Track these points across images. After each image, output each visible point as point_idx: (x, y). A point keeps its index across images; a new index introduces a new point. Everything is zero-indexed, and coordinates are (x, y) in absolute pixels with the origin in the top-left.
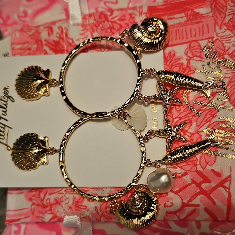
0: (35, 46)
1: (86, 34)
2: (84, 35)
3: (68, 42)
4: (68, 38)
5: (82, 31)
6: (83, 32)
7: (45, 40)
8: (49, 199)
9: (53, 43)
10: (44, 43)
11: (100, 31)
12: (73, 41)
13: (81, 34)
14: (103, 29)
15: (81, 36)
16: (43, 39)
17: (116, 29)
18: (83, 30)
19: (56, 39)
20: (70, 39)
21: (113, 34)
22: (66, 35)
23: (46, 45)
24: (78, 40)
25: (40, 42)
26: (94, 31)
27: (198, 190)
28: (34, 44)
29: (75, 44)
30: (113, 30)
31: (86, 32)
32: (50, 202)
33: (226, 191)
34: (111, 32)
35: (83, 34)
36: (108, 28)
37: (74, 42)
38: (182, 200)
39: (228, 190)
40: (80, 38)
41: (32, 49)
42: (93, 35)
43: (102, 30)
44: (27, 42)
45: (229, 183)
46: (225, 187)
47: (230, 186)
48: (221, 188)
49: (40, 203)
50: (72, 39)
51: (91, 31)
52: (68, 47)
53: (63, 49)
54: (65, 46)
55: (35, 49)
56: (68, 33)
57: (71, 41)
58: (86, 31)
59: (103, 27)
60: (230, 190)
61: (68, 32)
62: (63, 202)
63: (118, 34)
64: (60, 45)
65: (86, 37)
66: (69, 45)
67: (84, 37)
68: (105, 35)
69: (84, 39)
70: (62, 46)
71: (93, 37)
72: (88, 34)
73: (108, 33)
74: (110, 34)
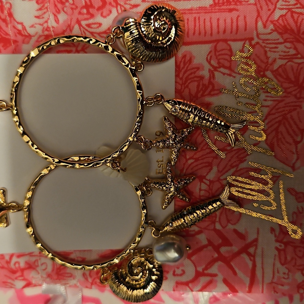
1: (46, 16)
2: (43, 18)
3: (14, 27)
4: (14, 20)
5: (38, 10)
6: (40, 13)
8: (19, 263)
11: (70, 11)
12: (24, 28)
13: (37, 17)
14: (74, 7)
15: (37, 21)
17: (96, 7)
18: (40, 9)
20: (18, 23)
21: (92, 16)
22: (11, 15)
24: (32, 26)
26: (59, 12)
27: (216, 255)
29: (29, 32)
30: (91, 10)
31: (45, 13)
32: (19, 267)
33: (251, 260)
34: (88, 13)
35: (40, 16)
36: (83, 7)
37: (26, 30)
38: (195, 267)
39: (252, 258)
40: (36, 24)
42: (58, 19)
43: (72, 9)
45: (254, 249)
46: (249, 254)
47: (255, 253)
48: (244, 256)
49: (6, 266)
50: (22, 24)
51: (54, 11)
52: (16, 36)
53: (7, 37)
54: (10, 33)
56: (12, 10)
57: (20, 27)
58: (45, 10)
59: (73, 4)
60: (255, 258)
61: (12, 9)
62: (38, 266)
63: (99, 15)
64: (1, 30)
65: (46, 22)
66: (18, 33)
67: (41, 21)
68: (78, 18)
69: (42, 25)
70: (5, 33)
71: (57, 21)
72: (49, 16)
73: (83, 14)
74: (86, 16)
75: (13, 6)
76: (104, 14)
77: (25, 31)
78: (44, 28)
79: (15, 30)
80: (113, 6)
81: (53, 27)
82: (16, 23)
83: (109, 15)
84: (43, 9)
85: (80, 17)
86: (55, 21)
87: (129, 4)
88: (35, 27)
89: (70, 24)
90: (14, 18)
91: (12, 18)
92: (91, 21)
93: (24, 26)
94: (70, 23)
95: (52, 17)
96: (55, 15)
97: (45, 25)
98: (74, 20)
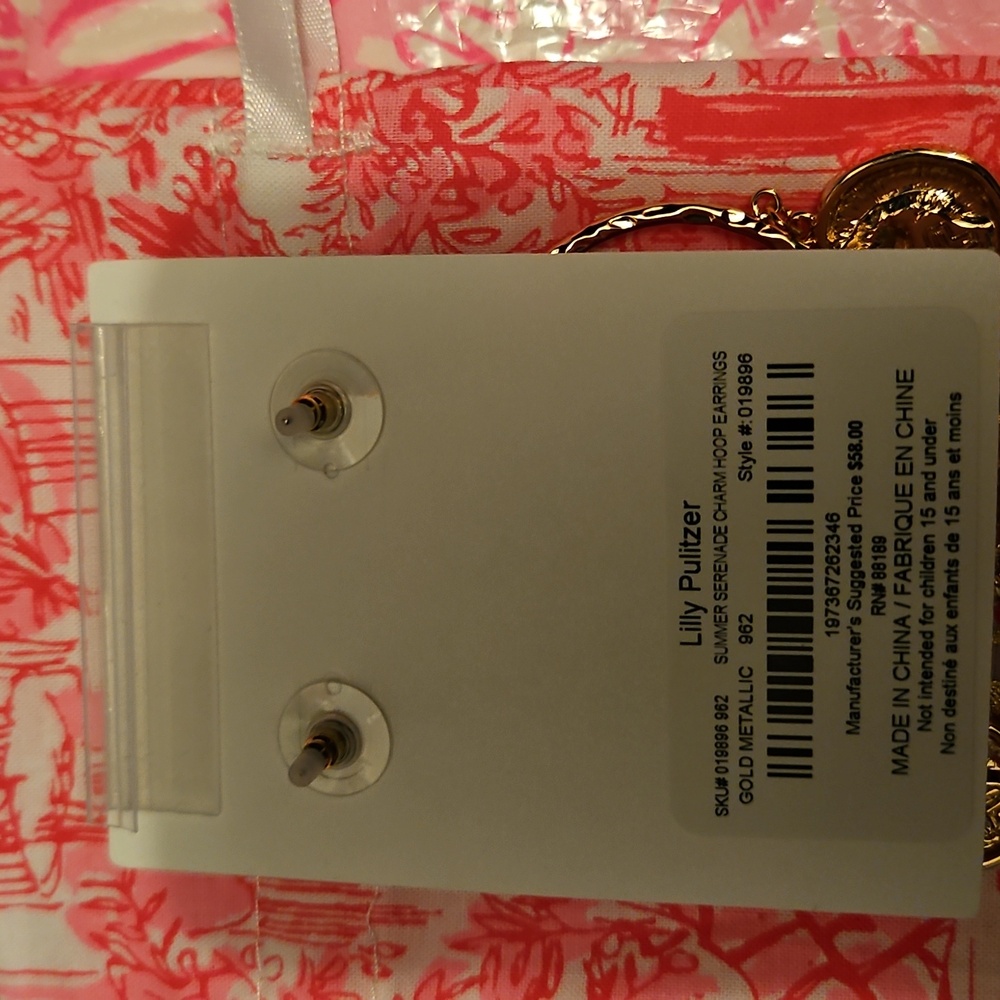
0: (61, 218)
1: (336, 205)
2: (327, 210)
3: (238, 231)
4: (243, 212)
5: (313, 188)
6: (319, 195)
7: (113, 202)
8: (193, 955)
9: (156, 220)
10: (108, 212)
11: (407, 193)
12: (268, 236)
13: (310, 208)
14: (419, 180)
15: (311, 218)
16: (101, 194)
17: (488, 182)
18: (321, 185)
19: (180, 207)
20: (252, 221)
21: (473, 209)
22: (230, 196)
23: (115, 222)
24: (292, 233)
25: (83, 205)
26: (375, 197)
27: (822, 959)
28: (55, 208)
29: (281, 248)
30: (471, 192)
31: (332, 196)
32: (194, 966)
33: (934, 977)
34: (462, 199)
35: (319, 204)
36: (447, 184)
37: (272, 240)
38: (753, 994)
39: (939, 972)
40: (304, 226)
41: (46, 231)
42: (369, 213)
43: (415, 186)
44: (15, 194)
45: (945, 943)
46: (928, 959)
47: (947, 955)
48: (912, 962)
49: (149, 962)
50: (262, 223)
51: (361, 192)
55: (61, 234)
56: (236, 183)
57: (255, 232)
58: (336, 188)
59: (419, 172)
60: (947, 974)
61: (237, 179)
62: (253, 966)
63: (494, 207)
64: (197, 236)
65: (336, 221)
66: (247, 248)
67: (322, 219)
68: (429, 213)
69: (322, 230)
70: (207, 246)
71: (368, 221)
72: (345, 205)
73: (447, 203)
74: (453, 210)
75: (238, 173)
76: (510, 204)
77: (269, 244)
78: (327, 238)
79: (240, 237)
80: (538, 182)
81: (354, 238)
82: (245, 220)
83: (523, 206)
84: (330, 186)
85: (438, 211)
86: (363, 219)
87: (588, 178)
88: (301, 235)
89: (406, 230)
90: (238, 205)
91: (235, 205)
92: (468, 223)
93: (268, 229)
94: (404, 226)
95: (354, 207)
96: (363, 205)
97: (332, 231)
98: (419, 219)
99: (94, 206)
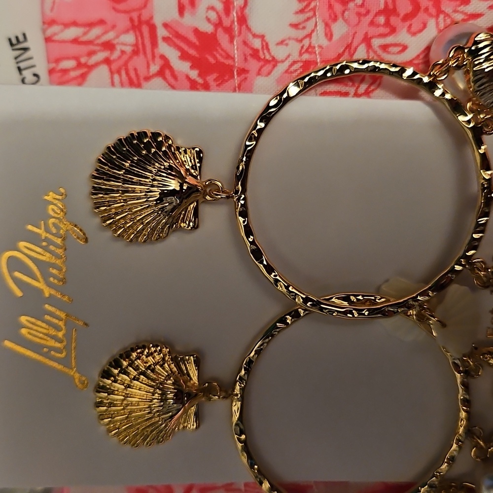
0: (129, 38)
1: (310, 25)
2: (304, 28)
3: (245, 43)
4: (249, 29)
5: (297, 13)
6: (301, 17)
7: (166, 26)
9: (193, 38)
10: (161, 32)
11: (354, 19)
12: (266, 46)
13: (295, 26)
14: (363, 11)
15: (294, 33)
16: (158, 21)
17: (402, 14)
18: (302, 11)
19: (208, 28)
20: (255, 36)
21: (393, 31)
22: (243, 20)
23: (165, 39)
24: (282, 43)
25: (145, 30)
26: (335, 19)
28: (126, 31)
29: (273, 54)
30: (394, 20)
31: (308, 19)
34: (387, 23)
35: (299, 24)
36: (379, 13)
37: (268, 50)
40: (289, 39)
41: (119, 48)
42: (330, 31)
43: (359, 15)
44: (101, 22)
50: (262, 37)
51: (327, 15)
52: (246, 59)
53: (228, 62)
54: (236, 54)
55: (128, 49)
56: (247, 11)
57: (257, 44)
58: (310, 14)
59: (362, 5)
61: (248, 8)
63: (405, 30)
64: (218, 48)
65: (309, 36)
66: (250, 55)
67: (301, 34)
68: (366, 33)
69: (301, 41)
70: (223, 54)
71: (329, 35)
72: (316, 25)
73: (378, 26)
74: (382, 30)
75: (249, 4)
76: (413, 29)
77: (265, 51)
78: (302, 47)
79: (246, 48)
80: (431, 15)
81: (320, 47)
82: (250, 36)
83: (420, 31)
84: (307, 12)
85: (372, 31)
86: (326, 35)
87: (462, 12)
88: (287, 45)
89: (351, 43)
90: (247, 26)
91: (244, 26)
92: (389, 40)
93: (265, 41)
94: (350, 42)
95: (321, 28)
96: (327, 25)
97: (306, 42)
98: (360, 37)
99: (153, 29)
